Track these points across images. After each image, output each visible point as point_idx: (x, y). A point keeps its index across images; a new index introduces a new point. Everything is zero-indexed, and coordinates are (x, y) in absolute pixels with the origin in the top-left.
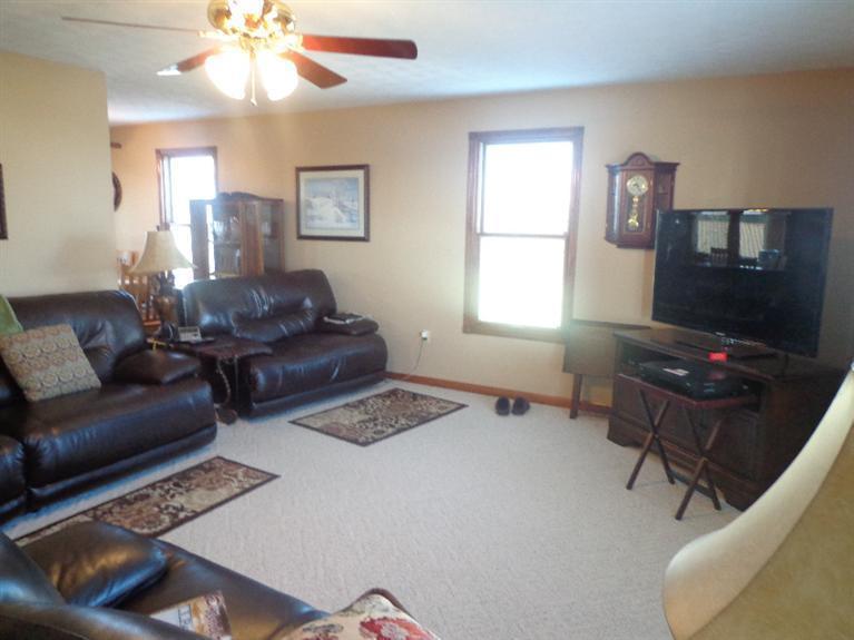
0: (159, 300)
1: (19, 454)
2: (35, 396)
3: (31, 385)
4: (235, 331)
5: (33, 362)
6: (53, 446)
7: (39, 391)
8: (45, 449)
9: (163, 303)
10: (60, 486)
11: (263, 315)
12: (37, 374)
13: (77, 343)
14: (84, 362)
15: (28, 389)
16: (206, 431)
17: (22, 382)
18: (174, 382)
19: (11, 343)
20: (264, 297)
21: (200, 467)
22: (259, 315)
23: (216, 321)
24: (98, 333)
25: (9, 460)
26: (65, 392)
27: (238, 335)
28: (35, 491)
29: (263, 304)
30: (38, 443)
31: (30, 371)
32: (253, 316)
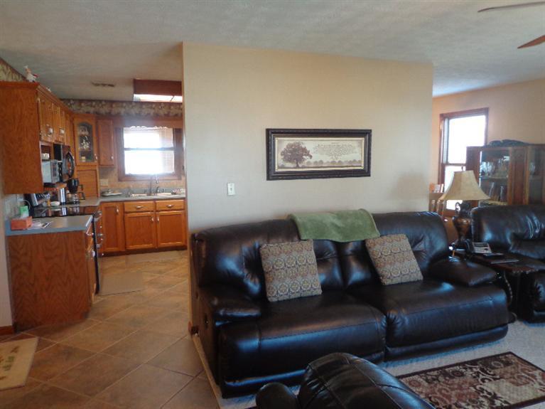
0: (459, 220)
1: (384, 322)
2: (387, 282)
3: (384, 273)
4: (511, 248)
5: (387, 258)
6: (403, 321)
7: (389, 278)
8: (398, 323)
9: (462, 223)
10: (404, 349)
11: (534, 237)
12: (388, 267)
13: (410, 248)
14: (414, 261)
15: (383, 276)
16: (500, 329)
17: (380, 270)
18: (478, 286)
19: (375, 245)
20: (536, 222)
21: (495, 357)
22: (531, 237)
23: (497, 238)
24: (420, 241)
25: (378, 326)
26: (403, 281)
27: (514, 251)
28: (389, 349)
29: (535, 228)
30: (395, 318)
31: (385, 264)
32: (526, 237)
